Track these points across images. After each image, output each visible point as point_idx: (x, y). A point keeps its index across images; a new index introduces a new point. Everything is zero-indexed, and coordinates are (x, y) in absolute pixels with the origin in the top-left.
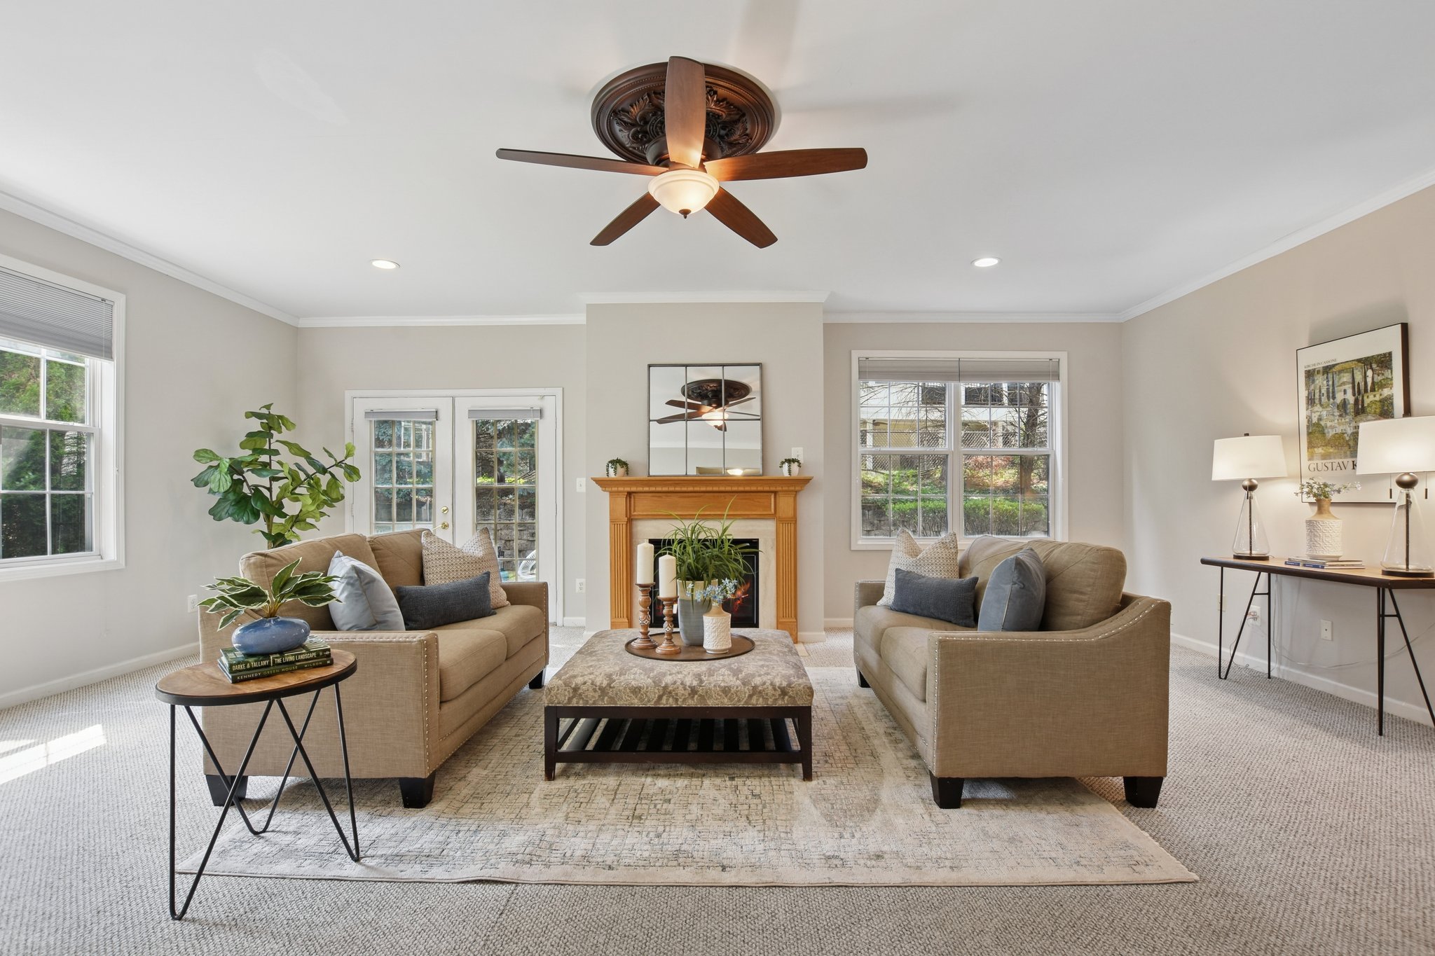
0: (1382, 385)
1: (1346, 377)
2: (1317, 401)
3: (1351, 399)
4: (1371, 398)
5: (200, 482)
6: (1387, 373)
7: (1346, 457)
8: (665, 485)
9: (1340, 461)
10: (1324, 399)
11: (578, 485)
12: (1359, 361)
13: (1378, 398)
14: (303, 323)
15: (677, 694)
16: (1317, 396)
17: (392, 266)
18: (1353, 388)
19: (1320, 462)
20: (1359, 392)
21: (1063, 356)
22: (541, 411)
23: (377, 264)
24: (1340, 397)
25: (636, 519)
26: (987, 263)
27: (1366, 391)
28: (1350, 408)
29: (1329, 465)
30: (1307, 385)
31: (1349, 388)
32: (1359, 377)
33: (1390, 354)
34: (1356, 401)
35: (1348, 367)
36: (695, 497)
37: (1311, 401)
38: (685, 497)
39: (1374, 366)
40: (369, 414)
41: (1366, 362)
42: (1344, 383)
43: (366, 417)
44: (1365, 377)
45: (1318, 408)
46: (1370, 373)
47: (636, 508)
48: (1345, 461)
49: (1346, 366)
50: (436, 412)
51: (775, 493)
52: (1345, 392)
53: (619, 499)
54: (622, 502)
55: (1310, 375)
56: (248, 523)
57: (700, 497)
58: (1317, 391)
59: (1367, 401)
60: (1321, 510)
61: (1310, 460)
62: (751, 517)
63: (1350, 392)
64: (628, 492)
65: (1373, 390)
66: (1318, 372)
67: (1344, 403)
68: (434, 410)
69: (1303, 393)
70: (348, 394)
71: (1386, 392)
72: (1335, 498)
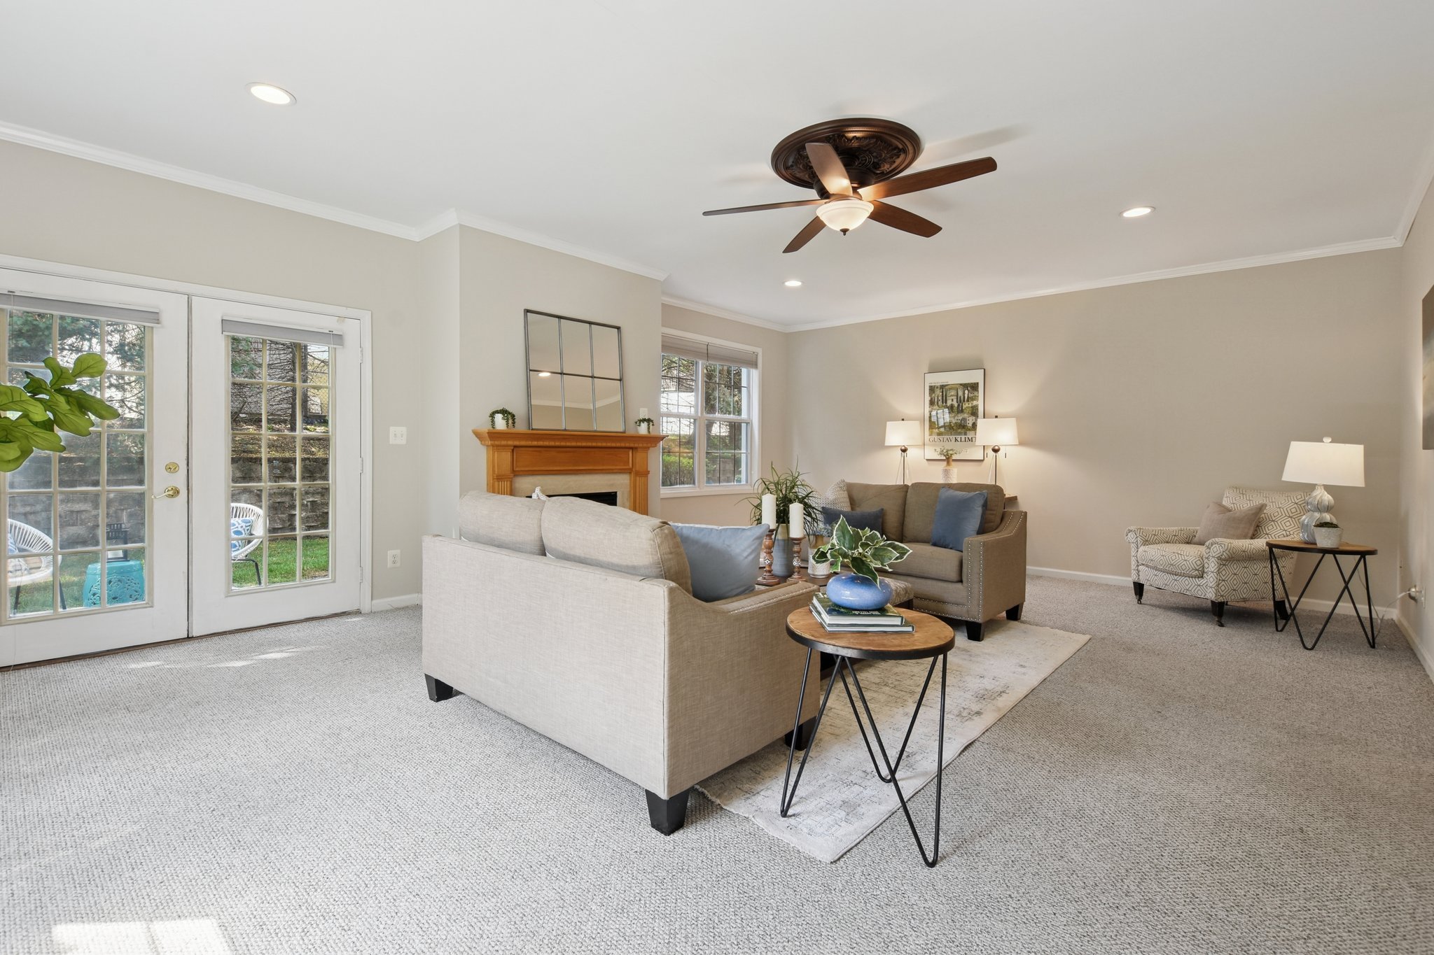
0: (972, 399)
1: (953, 393)
2: (936, 404)
3: (956, 405)
4: (967, 405)
6: (976, 393)
7: (951, 435)
9: (948, 437)
10: (940, 403)
11: (391, 436)
12: (961, 384)
13: (970, 405)
16: (936, 400)
18: (957, 399)
19: (936, 437)
20: (960, 401)
21: (759, 351)
24: (949, 403)
25: (518, 475)
26: (793, 283)
27: (964, 401)
28: (955, 409)
29: (942, 439)
30: (930, 394)
31: (955, 398)
32: (960, 393)
33: (978, 383)
34: (959, 405)
35: (955, 387)
37: (932, 403)
39: (969, 388)
41: (965, 386)
42: (951, 396)
44: (964, 393)
45: (936, 407)
46: (966, 392)
47: (518, 464)
48: (951, 437)
49: (953, 386)
51: (633, 449)
52: (952, 400)
53: (504, 453)
54: (507, 456)
55: (932, 389)
57: (575, 452)
58: (936, 398)
59: (964, 407)
60: (948, 463)
61: (930, 435)
63: (955, 400)
64: (514, 446)
65: (968, 401)
66: (937, 387)
67: (952, 406)
69: (928, 398)
71: (975, 403)
72: (954, 457)
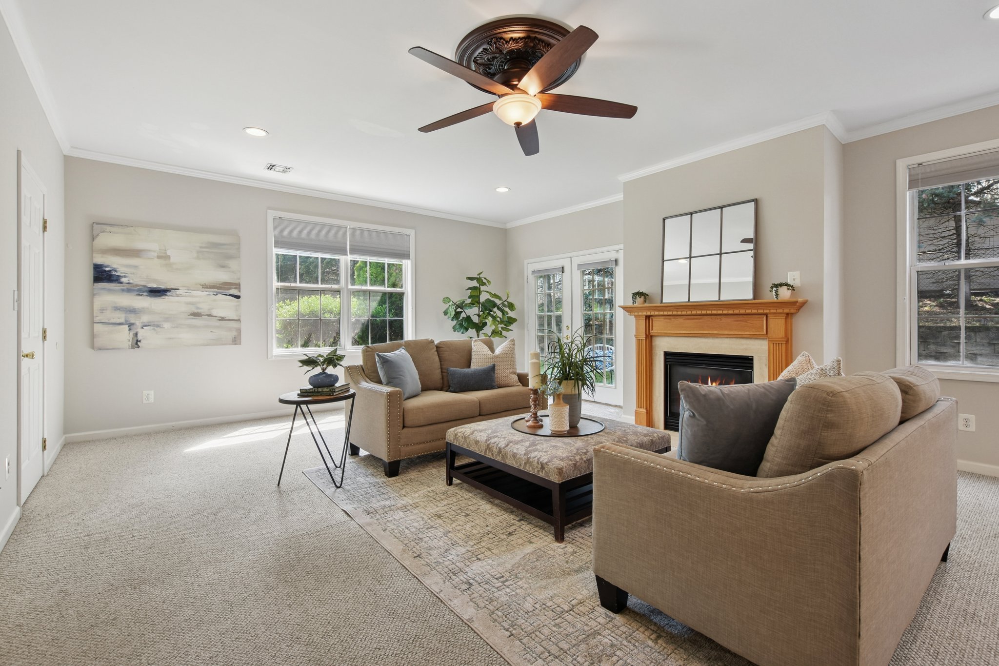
5: (446, 313)
8: (670, 310)
14: (509, 226)
15: (493, 450)
17: (507, 190)
22: (616, 261)
23: (498, 190)
25: (655, 336)
36: (697, 319)
38: (689, 319)
40: (534, 272)
43: (532, 274)
47: (654, 328)
50: (563, 268)
51: (766, 315)
53: (640, 321)
54: (642, 322)
56: (463, 333)
57: (699, 319)
62: (744, 336)
64: (646, 316)
68: (561, 267)
70: (526, 262)
